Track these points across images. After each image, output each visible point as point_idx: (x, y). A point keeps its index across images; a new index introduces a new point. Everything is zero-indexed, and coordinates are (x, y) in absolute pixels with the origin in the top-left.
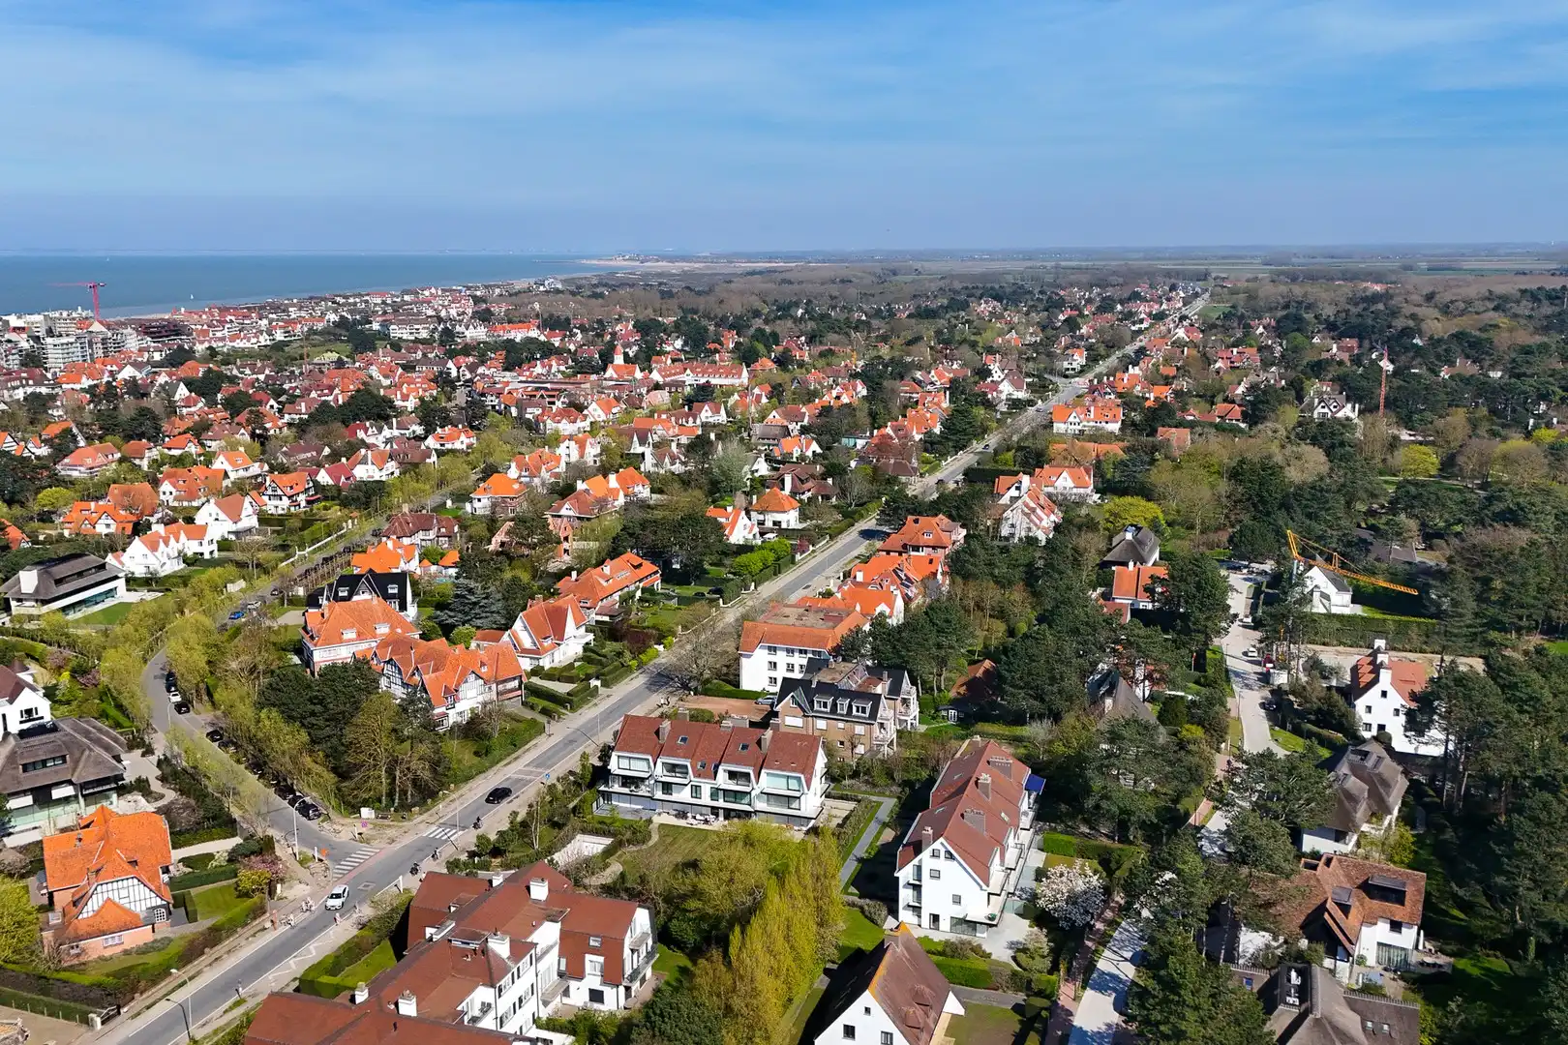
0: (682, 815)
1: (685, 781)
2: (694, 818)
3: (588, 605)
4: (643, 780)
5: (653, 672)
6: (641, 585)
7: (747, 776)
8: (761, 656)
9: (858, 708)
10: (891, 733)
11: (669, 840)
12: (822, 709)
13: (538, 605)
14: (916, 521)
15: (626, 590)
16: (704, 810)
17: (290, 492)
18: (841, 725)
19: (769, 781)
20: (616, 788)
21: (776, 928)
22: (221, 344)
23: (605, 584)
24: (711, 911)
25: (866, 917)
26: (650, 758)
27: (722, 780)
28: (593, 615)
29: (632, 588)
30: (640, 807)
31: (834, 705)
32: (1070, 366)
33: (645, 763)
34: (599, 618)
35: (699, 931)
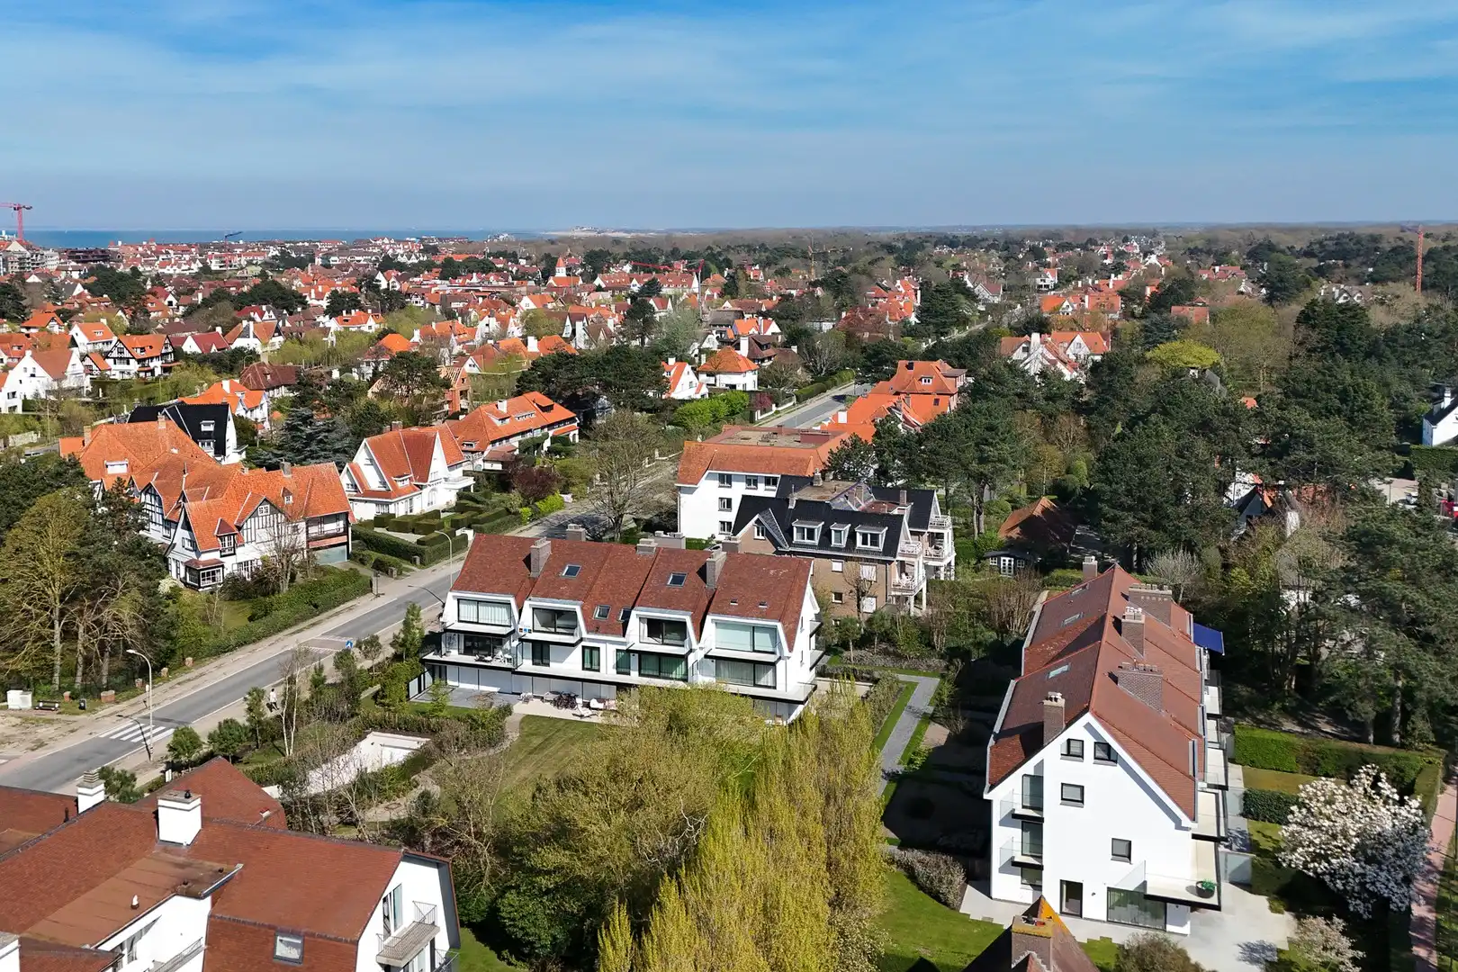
0: (566, 701)
1: (571, 640)
2: (587, 705)
3: (474, 448)
4: (498, 640)
5: (552, 524)
6: (551, 433)
7: (680, 627)
8: (709, 490)
9: (865, 536)
10: (919, 580)
11: (536, 741)
12: (807, 541)
13: (396, 433)
14: (910, 367)
15: (529, 435)
16: (605, 691)
17: (138, 353)
18: (837, 566)
19: (717, 637)
20: (454, 655)
21: (734, 913)
22: (148, 269)
23: (499, 423)
24: (586, 873)
25: (921, 888)
26: (512, 600)
27: (636, 635)
28: (480, 462)
29: (538, 433)
30: (496, 689)
31: (826, 534)
32: (1042, 283)
33: (504, 610)
34: (488, 466)
35: (559, 917)
